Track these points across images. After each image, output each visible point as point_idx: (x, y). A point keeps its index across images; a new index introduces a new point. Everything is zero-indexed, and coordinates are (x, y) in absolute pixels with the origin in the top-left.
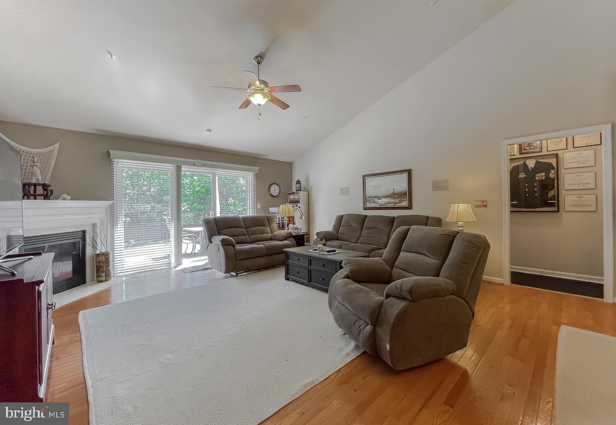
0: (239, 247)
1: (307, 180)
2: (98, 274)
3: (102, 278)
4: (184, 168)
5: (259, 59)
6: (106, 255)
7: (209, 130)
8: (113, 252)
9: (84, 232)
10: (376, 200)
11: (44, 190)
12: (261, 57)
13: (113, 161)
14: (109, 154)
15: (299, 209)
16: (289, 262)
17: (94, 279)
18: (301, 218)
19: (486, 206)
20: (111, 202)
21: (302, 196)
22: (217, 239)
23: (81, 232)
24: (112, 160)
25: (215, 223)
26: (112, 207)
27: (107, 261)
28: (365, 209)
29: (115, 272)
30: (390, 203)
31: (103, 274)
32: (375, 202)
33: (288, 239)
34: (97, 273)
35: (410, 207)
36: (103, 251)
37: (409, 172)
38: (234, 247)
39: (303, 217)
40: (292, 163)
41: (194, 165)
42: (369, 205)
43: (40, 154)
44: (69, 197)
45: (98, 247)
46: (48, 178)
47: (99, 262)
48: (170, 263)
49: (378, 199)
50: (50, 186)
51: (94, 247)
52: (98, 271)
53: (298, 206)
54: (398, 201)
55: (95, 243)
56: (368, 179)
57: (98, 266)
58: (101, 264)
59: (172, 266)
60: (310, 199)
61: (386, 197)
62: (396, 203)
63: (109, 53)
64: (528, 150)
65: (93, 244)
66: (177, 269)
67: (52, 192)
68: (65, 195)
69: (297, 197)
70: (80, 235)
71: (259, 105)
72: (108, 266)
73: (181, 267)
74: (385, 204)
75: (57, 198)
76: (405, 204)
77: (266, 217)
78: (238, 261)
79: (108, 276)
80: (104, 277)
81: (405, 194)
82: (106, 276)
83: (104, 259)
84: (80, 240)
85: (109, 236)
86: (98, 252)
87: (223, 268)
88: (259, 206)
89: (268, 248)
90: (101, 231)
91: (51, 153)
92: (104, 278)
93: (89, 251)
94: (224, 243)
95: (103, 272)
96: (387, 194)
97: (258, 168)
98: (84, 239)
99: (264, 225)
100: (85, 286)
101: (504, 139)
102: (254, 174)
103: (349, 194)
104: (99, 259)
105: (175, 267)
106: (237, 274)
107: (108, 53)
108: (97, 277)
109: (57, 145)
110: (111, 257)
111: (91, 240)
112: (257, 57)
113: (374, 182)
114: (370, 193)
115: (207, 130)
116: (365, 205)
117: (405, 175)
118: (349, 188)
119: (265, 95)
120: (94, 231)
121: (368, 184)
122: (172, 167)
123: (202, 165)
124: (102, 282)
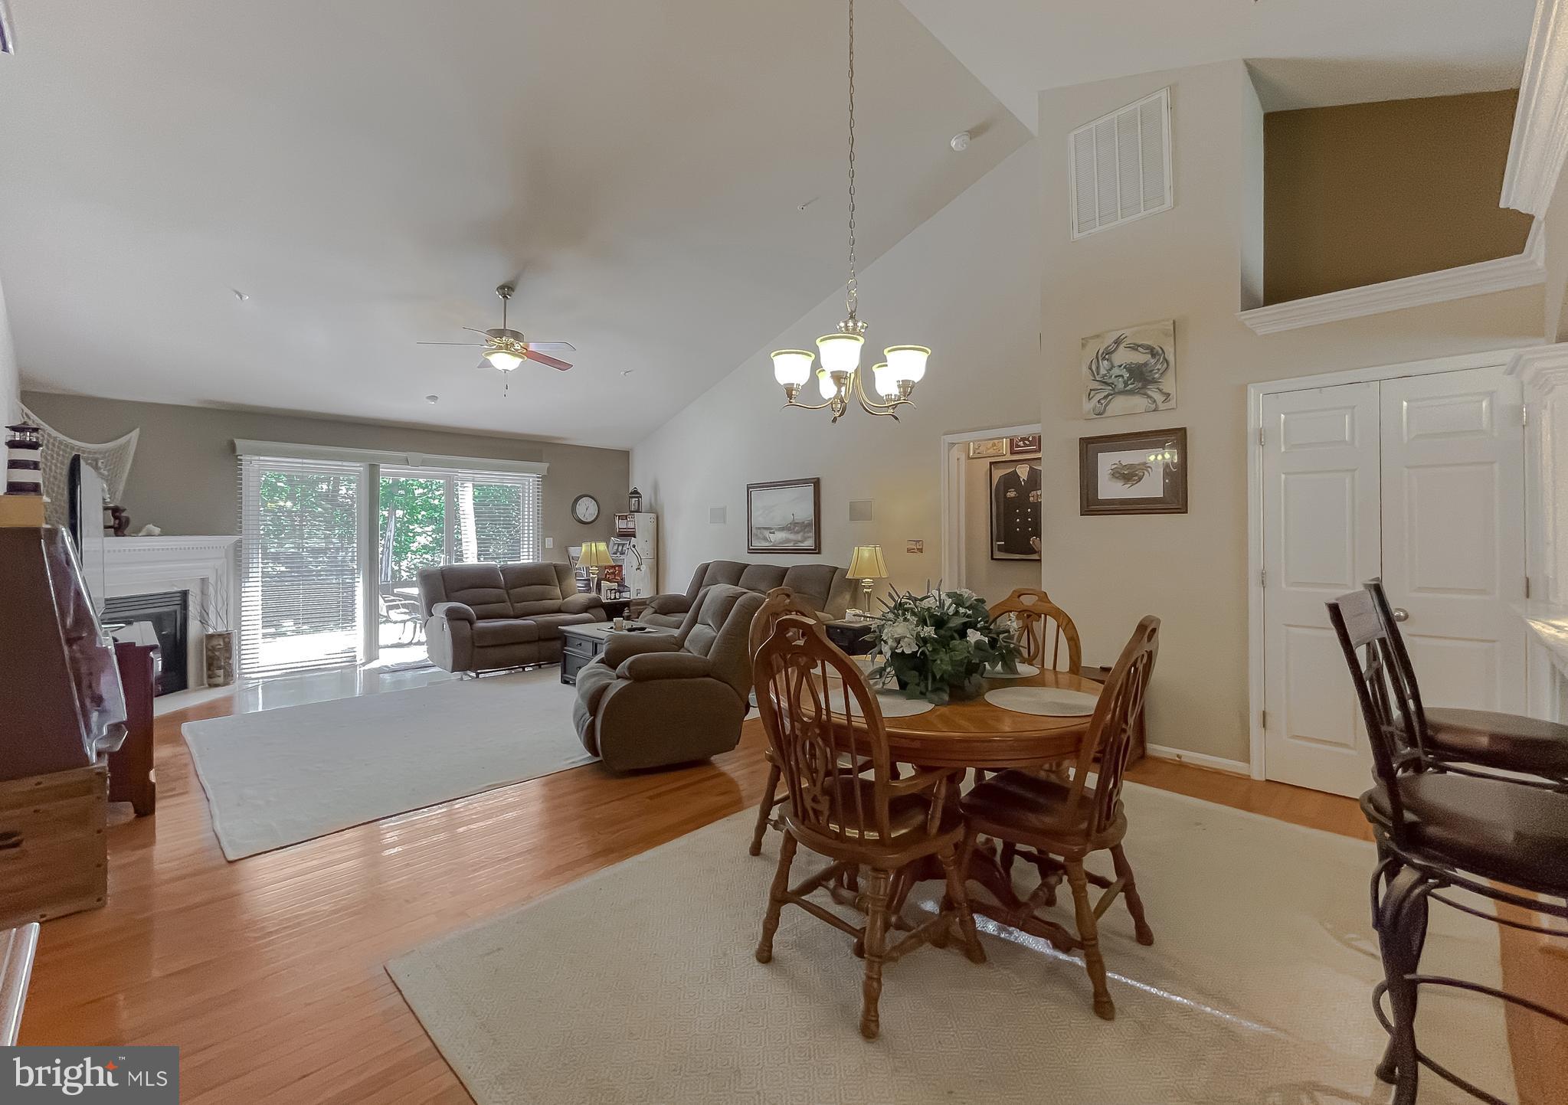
0: (481, 624)
1: (656, 489)
2: (210, 673)
3: (219, 679)
4: (383, 469)
5: (507, 289)
6: (226, 638)
7: (433, 398)
8: (240, 633)
9: (184, 594)
10: (767, 533)
11: (115, 518)
12: (509, 288)
13: (241, 460)
14: (233, 447)
15: (633, 549)
16: (566, 650)
17: (202, 681)
18: (639, 569)
19: (921, 550)
20: (236, 538)
21: (642, 523)
22: (440, 609)
23: (178, 595)
24: (239, 457)
25: (441, 578)
26: (238, 547)
27: (228, 648)
28: (752, 551)
29: (244, 671)
30: (788, 541)
31: (221, 672)
32: (765, 539)
33: (590, 611)
34: (209, 669)
35: (817, 550)
36: (221, 629)
37: (817, 483)
38: (471, 623)
39: (643, 568)
40: (628, 452)
41: (407, 462)
42: (757, 544)
43: (106, 453)
44: (157, 530)
45: (210, 623)
46: (119, 495)
47: (213, 649)
48: (355, 657)
49: (770, 533)
50: (125, 510)
51: (204, 622)
52: (210, 666)
53: (631, 545)
54: (799, 537)
55: (205, 615)
56: (754, 493)
57: (211, 657)
58: (217, 653)
59: (358, 662)
60: (660, 530)
61: (782, 529)
62: (797, 542)
63: (237, 293)
64: (1022, 447)
65: (202, 616)
66: (367, 667)
67: (128, 520)
68: (151, 526)
69: (631, 525)
70: (178, 600)
71: (505, 370)
72: (230, 658)
73: (375, 665)
74: (780, 543)
75: (136, 532)
76: (809, 543)
77: (555, 567)
78: (476, 650)
79: (229, 675)
80: (222, 677)
81: (809, 525)
82: (225, 676)
83: (222, 643)
84: (178, 608)
85: (231, 601)
86: (211, 631)
87: (449, 662)
88: (549, 542)
89: (542, 627)
90: (216, 592)
91: (124, 448)
92: (221, 680)
93: (194, 630)
94: (453, 616)
95: (220, 668)
96: (784, 523)
97: (545, 465)
98: (184, 605)
99: (547, 583)
100: (186, 693)
101: (945, 434)
102: (538, 477)
103: (724, 522)
104: (211, 644)
105: (364, 664)
106: (478, 674)
107: (234, 293)
108: (210, 677)
109: (135, 434)
110: (235, 641)
111: (198, 608)
112: (502, 288)
113: (763, 500)
114: (758, 520)
115: (429, 398)
116: (750, 542)
117: (811, 488)
118: (724, 509)
119: (515, 354)
120: (204, 593)
121: (756, 504)
122: (360, 468)
123: (424, 463)
124: (217, 686)
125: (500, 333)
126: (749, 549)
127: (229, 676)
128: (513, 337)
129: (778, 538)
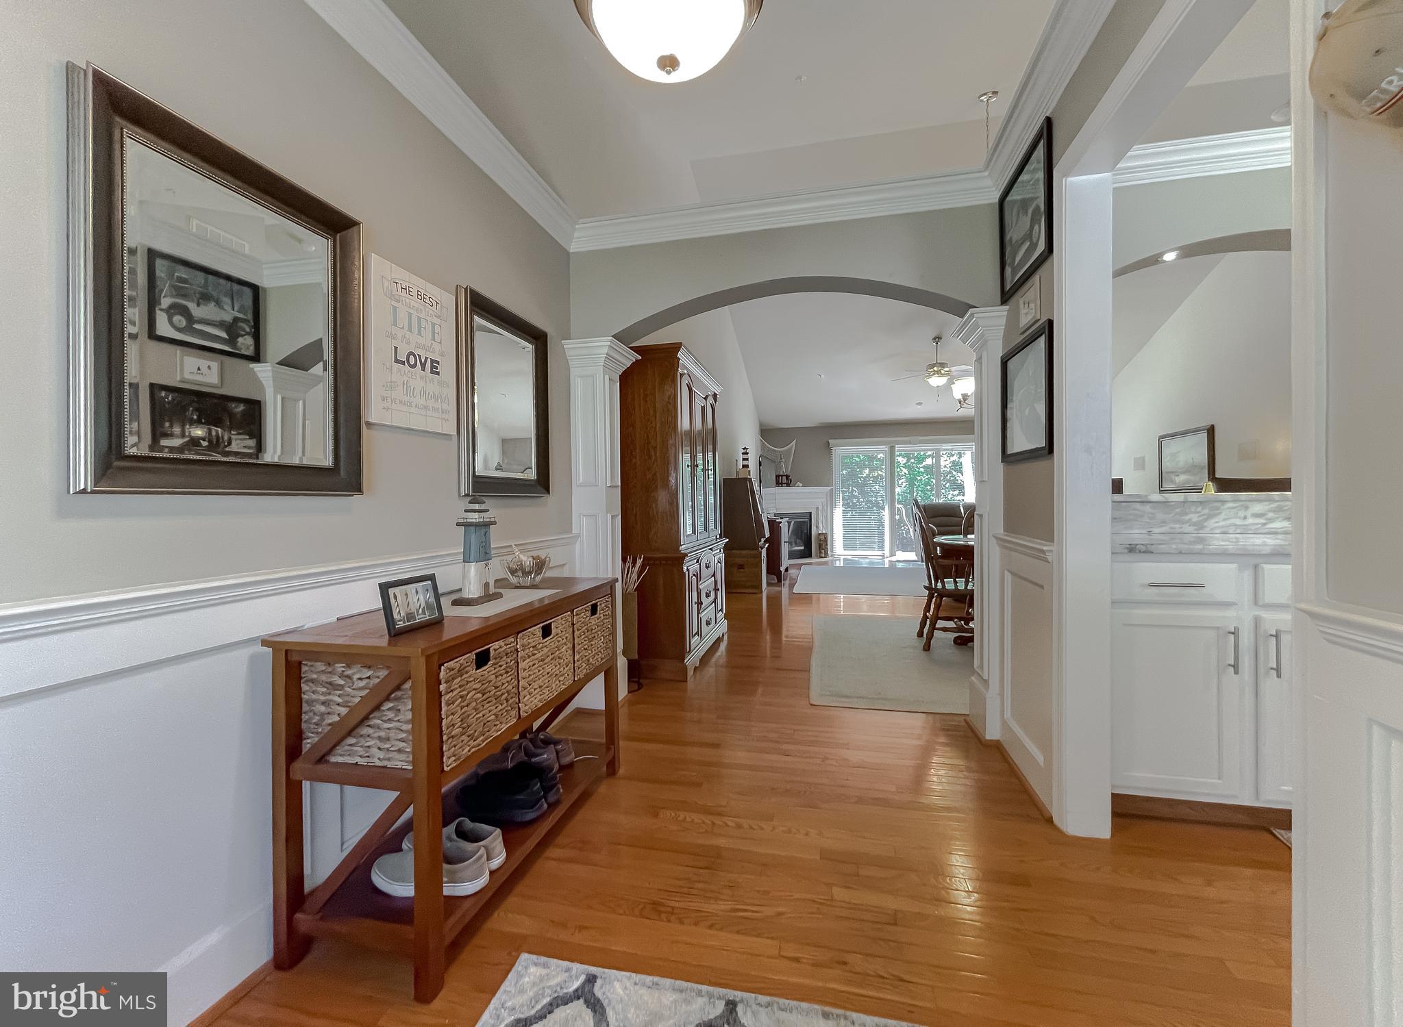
2: (820, 550)
3: (823, 554)
4: (897, 447)
5: (937, 339)
6: (826, 536)
7: (920, 404)
9: (810, 514)
10: (1173, 476)
11: (788, 479)
13: (832, 449)
14: (829, 444)
17: (817, 554)
20: (831, 487)
23: (808, 514)
26: (832, 492)
27: (827, 540)
28: (1163, 493)
29: (832, 553)
30: (1188, 482)
31: (824, 551)
32: (1172, 481)
36: (824, 532)
37: (1211, 431)
41: (909, 443)
42: (1164, 486)
43: (785, 452)
44: (801, 485)
45: (820, 528)
46: (790, 469)
47: (821, 541)
48: (884, 553)
49: (1176, 475)
50: (791, 475)
51: (817, 527)
52: (820, 547)
54: (1196, 478)
56: (1164, 443)
57: (820, 544)
59: (886, 556)
61: (1184, 473)
62: (1194, 482)
65: (817, 524)
67: (792, 481)
68: (799, 483)
70: (808, 516)
71: (938, 386)
72: (828, 546)
73: (894, 559)
74: (1183, 484)
75: (795, 485)
81: (1204, 467)
83: (824, 538)
85: (829, 519)
86: (820, 532)
90: (822, 514)
91: (790, 450)
93: (814, 531)
95: (823, 549)
96: (1186, 467)
98: (810, 520)
100: (812, 559)
104: (820, 538)
108: (820, 552)
109: (795, 442)
111: (815, 521)
112: (935, 339)
113: (1171, 447)
114: (1167, 464)
115: (917, 404)
116: (1161, 485)
117: (1205, 435)
118: (1143, 459)
119: (943, 375)
120: (818, 515)
121: (1165, 452)
122: (885, 448)
123: (920, 442)
124: (822, 557)
125: (933, 366)
126: (1160, 490)
127: (826, 554)
128: (940, 366)
129: (1181, 479)
